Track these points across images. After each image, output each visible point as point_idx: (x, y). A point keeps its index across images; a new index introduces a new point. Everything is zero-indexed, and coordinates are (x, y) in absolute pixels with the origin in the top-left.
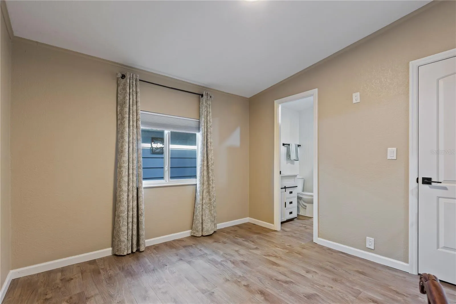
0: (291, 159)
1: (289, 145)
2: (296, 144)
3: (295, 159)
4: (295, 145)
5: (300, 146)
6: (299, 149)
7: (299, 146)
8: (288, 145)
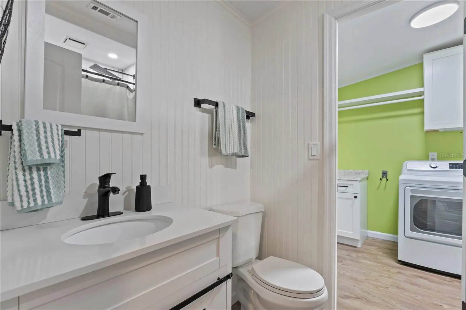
0: (223, 151)
1: (216, 104)
2: (241, 106)
3: (236, 151)
4: (238, 108)
5: (253, 115)
6: (248, 125)
7: (250, 115)
8: (213, 107)
